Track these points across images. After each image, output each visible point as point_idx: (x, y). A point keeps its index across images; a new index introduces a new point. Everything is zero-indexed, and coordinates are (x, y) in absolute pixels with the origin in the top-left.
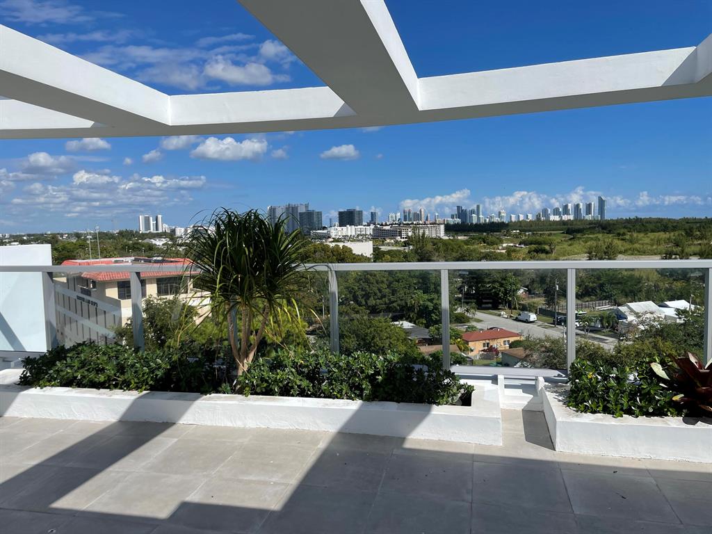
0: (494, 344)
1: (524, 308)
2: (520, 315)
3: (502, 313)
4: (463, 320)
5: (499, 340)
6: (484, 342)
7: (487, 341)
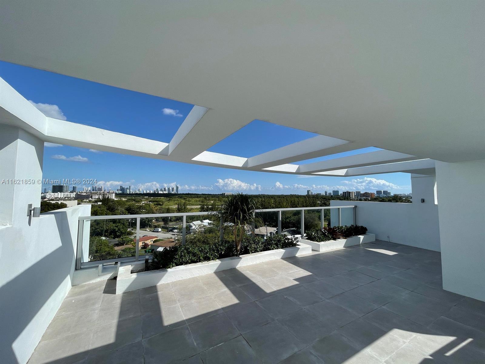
0: (147, 242)
1: (156, 227)
2: (155, 229)
3: (147, 229)
4: (130, 234)
5: (149, 240)
6: (143, 242)
7: (144, 241)
